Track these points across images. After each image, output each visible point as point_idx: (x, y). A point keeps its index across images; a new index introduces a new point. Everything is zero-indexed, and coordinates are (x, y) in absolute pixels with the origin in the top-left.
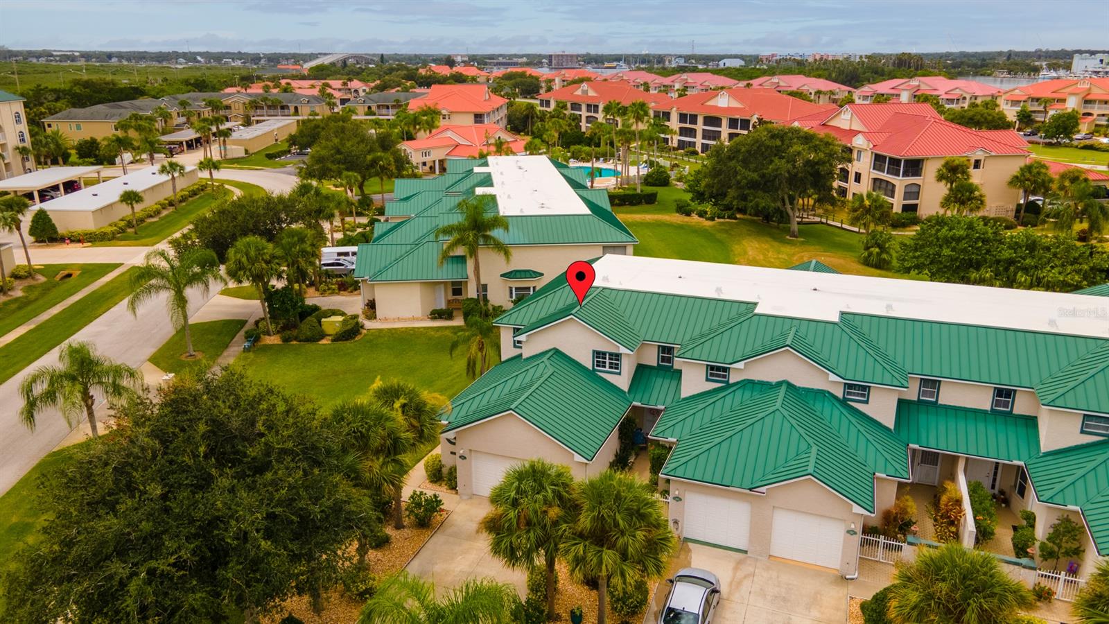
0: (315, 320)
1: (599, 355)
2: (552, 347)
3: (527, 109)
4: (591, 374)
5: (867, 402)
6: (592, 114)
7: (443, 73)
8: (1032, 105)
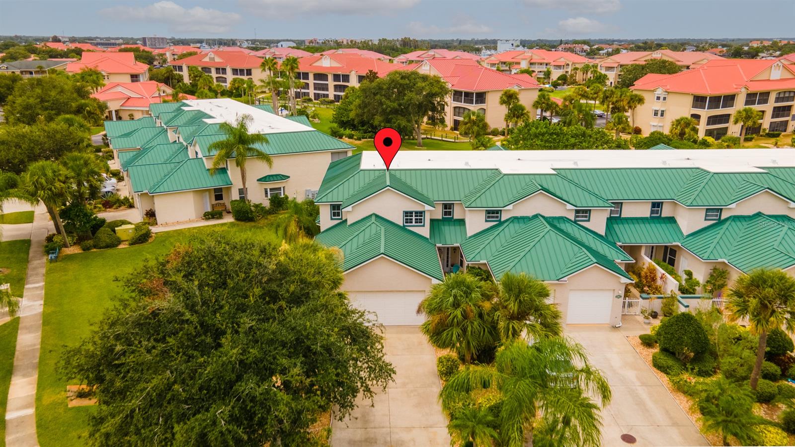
0: (109, 230)
1: (407, 214)
2: (372, 213)
3: (167, 72)
4: (403, 228)
5: (589, 221)
6: (221, 75)
7: (60, 48)
8: (502, 67)
